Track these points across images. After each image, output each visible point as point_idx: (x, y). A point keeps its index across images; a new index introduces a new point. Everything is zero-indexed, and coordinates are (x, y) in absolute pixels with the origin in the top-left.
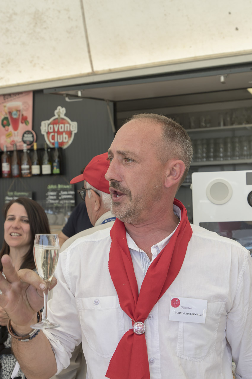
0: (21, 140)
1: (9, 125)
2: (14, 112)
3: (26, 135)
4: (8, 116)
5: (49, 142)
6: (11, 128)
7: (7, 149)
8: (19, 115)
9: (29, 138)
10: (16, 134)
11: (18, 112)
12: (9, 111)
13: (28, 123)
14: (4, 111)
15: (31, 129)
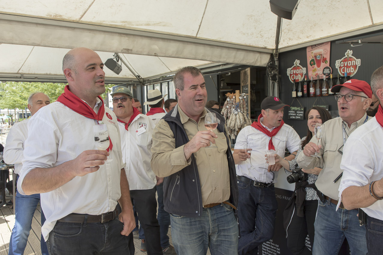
0: (322, 73)
1: (315, 64)
2: (318, 56)
3: (325, 70)
4: (314, 59)
5: (340, 73)
6: (316, 66)
7: (313, 79)
8: (321, 57)
9: (327, 71)
10: (319, 70)
11: (321, 56)
12: (315, 55)
13: (327, 62)
14: (312, 55)
15: (328, 66)
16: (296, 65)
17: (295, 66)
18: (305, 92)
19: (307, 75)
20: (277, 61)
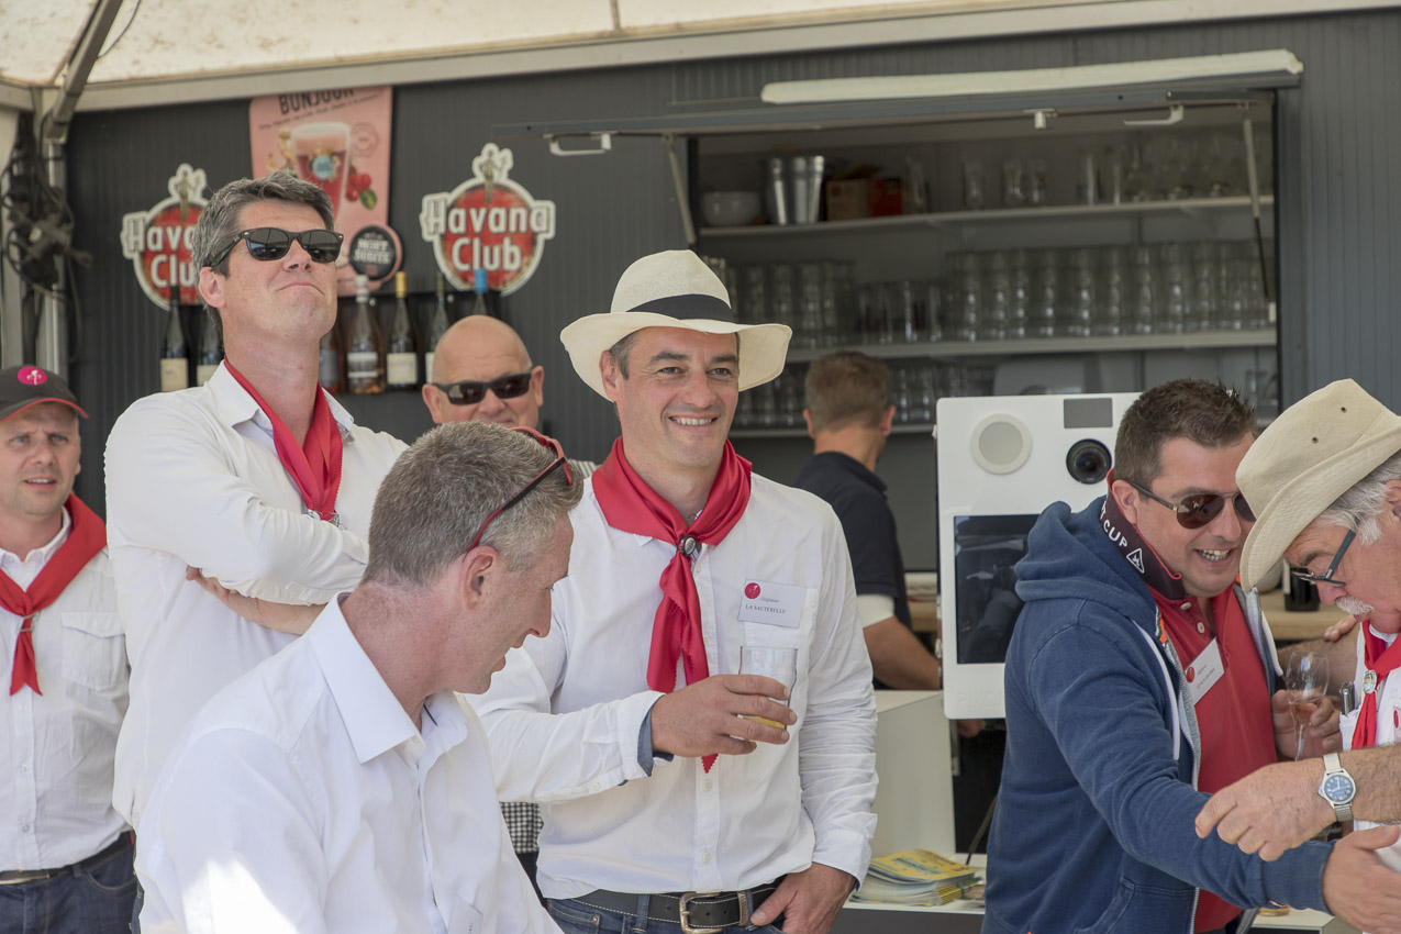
0: (345, 260)
2: (322, 159)
3: (362, 243)
5: (448, 268)
8: (340, 170)
9: (374, 252)
11: (336, 158)
12: (303, 153)
13: (375, 199)
14: (282, 152)
15: (381, 222)
16: (184, 196)
17: (177, 206)
20: (56, 159)
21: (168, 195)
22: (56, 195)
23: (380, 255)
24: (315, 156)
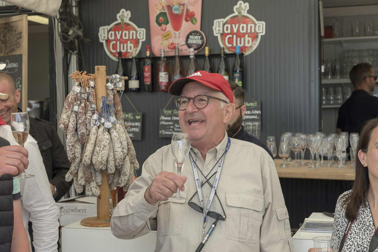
0: (184, 43)
1: (167, 23)
2: (176, 6)
3: (191, 37)
4: (166, 11)
6: (169, 27)
7: (164, 55)
8: (183, 10)
9: (196, 40)
10: (177, 36)
11: (181, 6)
12: (168, 4)
13: (196, 22)
14: (161, 4)
15: (199, 30)
16: (122, 20)
17: (120, 24)
18: (148, 81)
19: (148, 44)
20: (75, 6)
21: (117, 20)
22: (77, 19)
23: (198, 41)
24: (173, 5)
